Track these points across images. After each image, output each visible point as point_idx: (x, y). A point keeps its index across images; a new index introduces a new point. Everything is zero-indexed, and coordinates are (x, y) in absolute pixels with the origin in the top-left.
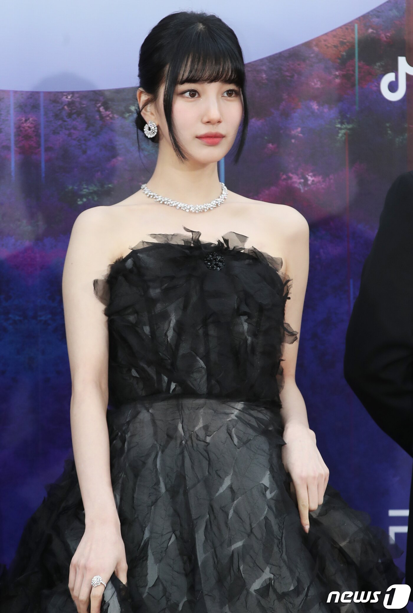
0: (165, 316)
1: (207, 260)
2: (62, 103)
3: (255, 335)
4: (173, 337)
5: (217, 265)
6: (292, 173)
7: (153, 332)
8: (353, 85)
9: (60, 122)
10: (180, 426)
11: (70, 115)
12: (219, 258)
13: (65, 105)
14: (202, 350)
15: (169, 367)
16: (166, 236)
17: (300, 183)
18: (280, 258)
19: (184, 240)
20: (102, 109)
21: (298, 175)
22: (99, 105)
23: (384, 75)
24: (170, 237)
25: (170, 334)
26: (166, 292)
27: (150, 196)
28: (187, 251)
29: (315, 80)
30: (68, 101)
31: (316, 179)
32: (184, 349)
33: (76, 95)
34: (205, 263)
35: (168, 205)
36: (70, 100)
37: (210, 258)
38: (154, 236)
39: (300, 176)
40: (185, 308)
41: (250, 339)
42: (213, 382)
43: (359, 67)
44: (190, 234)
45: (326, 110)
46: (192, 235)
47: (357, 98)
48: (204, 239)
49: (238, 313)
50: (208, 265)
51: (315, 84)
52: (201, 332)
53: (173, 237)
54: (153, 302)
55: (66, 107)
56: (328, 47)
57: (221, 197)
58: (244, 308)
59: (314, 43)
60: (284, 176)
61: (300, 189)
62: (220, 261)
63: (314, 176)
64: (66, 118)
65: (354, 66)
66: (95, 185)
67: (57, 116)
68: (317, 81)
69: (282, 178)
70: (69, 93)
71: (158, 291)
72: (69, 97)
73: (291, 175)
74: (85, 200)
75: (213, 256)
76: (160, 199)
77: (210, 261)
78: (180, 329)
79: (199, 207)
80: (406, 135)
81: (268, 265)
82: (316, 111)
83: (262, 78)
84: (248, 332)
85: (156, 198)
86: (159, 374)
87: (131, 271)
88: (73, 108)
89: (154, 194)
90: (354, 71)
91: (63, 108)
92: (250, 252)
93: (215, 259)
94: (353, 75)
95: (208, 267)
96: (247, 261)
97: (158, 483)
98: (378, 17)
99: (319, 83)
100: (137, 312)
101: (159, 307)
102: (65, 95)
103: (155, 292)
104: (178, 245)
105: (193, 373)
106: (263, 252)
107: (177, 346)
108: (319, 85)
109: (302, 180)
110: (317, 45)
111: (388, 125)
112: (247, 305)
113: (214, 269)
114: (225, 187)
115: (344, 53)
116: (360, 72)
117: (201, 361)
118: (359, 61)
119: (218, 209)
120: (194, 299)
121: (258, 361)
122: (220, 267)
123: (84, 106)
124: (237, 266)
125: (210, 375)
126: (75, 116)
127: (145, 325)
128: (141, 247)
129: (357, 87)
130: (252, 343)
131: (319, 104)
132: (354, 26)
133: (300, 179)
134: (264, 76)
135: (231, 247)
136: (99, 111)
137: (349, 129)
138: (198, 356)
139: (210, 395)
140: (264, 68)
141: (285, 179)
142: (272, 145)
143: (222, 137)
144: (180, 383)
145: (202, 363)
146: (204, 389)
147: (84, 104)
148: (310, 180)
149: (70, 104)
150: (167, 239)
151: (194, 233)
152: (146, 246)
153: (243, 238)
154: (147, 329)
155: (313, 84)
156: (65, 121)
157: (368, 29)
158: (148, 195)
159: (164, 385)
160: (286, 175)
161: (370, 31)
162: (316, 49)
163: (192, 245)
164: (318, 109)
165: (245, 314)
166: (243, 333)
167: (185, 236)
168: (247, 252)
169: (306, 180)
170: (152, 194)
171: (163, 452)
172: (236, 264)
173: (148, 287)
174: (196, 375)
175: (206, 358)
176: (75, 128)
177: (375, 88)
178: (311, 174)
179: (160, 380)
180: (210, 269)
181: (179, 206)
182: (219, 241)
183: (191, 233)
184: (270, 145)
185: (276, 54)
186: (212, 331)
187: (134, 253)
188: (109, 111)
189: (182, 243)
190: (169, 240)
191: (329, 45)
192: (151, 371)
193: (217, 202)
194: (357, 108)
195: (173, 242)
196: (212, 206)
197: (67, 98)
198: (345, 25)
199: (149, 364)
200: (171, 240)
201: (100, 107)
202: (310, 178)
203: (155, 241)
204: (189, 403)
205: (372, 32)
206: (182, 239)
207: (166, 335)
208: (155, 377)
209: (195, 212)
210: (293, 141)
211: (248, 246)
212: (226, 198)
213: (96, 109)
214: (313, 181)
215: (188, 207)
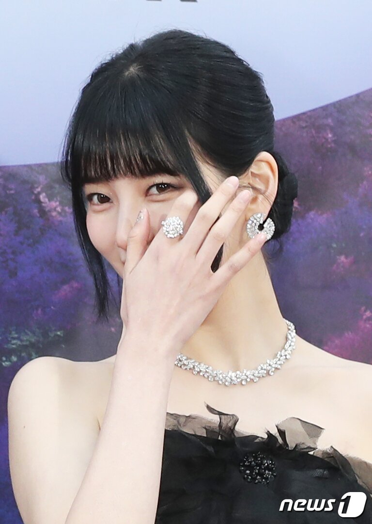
1: (244, 466)
5: (262, 475)
12: (266, 463)
16: (176, 417)
19: (206, 429)
24: (182, 420)
28: (210, 449)
34: (240, 471)
37: (251, 462)
44: (216, 419)
46: (219, 419)
48: (244, 428)
50: (247, 474)
53: (189, 420)
62: (268, 468)
66: (34, 333)
74: (14, 359)
75: (256, 458)
77: (250, 467)
79: (232, 376)
83: (326, 139)
92: (325, 456)
93: (260, 465)
95: (245, 479)
96: (319, 472)
104: (195, 436)
106: (350, 458)
113: (257, 481)
119: (268, 379)
122: (267, 479)
124: (298, 480)
134: (330, 135)
135: (291, 445)
140: (330, 121)
142: (346, 257)
150: (178, 422)
151: (223, 417)
153: (315, 430)
163: (220, 438)
167: (210, 422)
168: (319, 455)
172: (296, 475)
180: (249, 482)
181: (197, 369)
182: (270, 435)
183: (218, 416)
184: (343, 258)
189: (203, 433)
190: (180, 425)
193: (269, 367)
195: (187, 430)
196: (258, 375)
200: (184, 426)
206: (204, 426)
209: (224, 385)
211: (323, 445)
215: (214, 373)
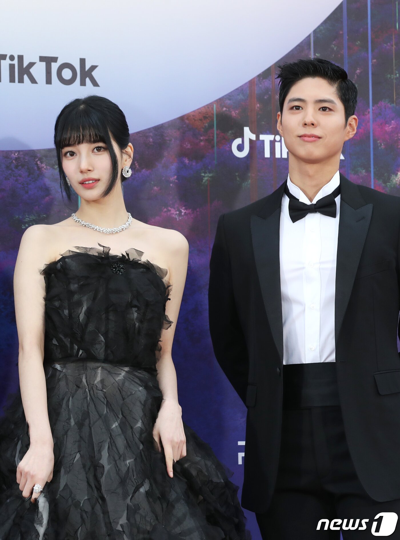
0: (79, 304)
1: (113, 267)
2: (11, 159)
3: (141, 322)
4: (83, 319)
5: (119, 271)
6: (171, 208)
7: (70, 314)
8: (213, 147)
9: (10, 171)
10: (84, 380)
11: (17, 167)
12: (121, 266)
13: (14, 160)
14: (103, 329)
15: (79, 339)
16: (86, 248)
17: (176, 214)
18: (166, 269)
19: (98, 253)
20: (38, 162)
21: (174, 209)
22: (37, 159)
23: (234, 139)
24: (88, 250)
25: (82, 317)
26: (81, 287)
27: (76, 221)
28: (99, 260)
29: (187, 143)
30: (16, 157)
31: (187, 212)
32: (91, 327)
33: (21, 153)
34: (111, 269)
35: (89, 227)
36: (17, 156)
37: (115, 266)
38: (78, 248)
39: (176, 209)
40: (94, 299)
41: (137, 324)
42: (109, 352)
43: (217, 134)
44: (102, 248)
45: (194, 164)
46: (103, 249)
47: (216, 155)
48: (112, 252)
49: (131, 305)
50: (114, 270)
51: (186, 146)
52: (104, 316)
53: (91, 249)
54: (72, 293)
55: (14, 161)
56: (195, 120)
57: (126, 224)
58: (135, 302)
59: (186, 117)
60: (165, 210)
61: (176, 219)
62: (122, 268)
63: (186, 209)
64: (14, 169)
65: (214, 134)
66: (34, 215)
67: (8, 168)
68: (188, 144)
69: (164, 211)
70: (16, 151)
71: (76, 286)
72: (16, 154)
73: (170, 209)
75: (117, 264)
76: (83, 224)
77: (115, 268)
78: (89, 313)
79: (109, 230)
80: (250, 181)
81: (157, 273)
82: (187, 164)
83: (150, 141)
84: (136, 319)
85: (80, 223)
86: (72, 343)
87: (59, 271)
88: (19, 161)
89: (80, 220)
90: (213, 137)
91: (12, 162)
92: (145, 264)
93: (119, 267)
94: (213, 140)
95: (113, 272)
96: (142, 270)
97: (69, 419)
98: (230, 100)
99: (189, 145)
100: (60, 300)
101: (76, 297)
102: (13, 153)
103: (74, 287)
104: (94, 255)
105: (95, 344)
106: (154, 264)
107: (86, 325)
108: (189, 146)
109: (178, 212)
110: (187, 119)
111: (237, 174)
112: (138, 300)
113: (118, 273)
114: (131, 216)
115: (207, 125)
116: (217, 138)
117: (102, 337)
118: (217, 129)
119: (123, 232)
120: (101, 294)
121: (143, 341)
122: (121, 272)
123: (27, 160)
124: (134, 273)
125: (107, 346)
126: (20, 167)
127: (66, 309)
128: (68, 255)
129: (215, 148)
130: (139, 326)
131: (189, 159)
132: (213, 106)
133: (176, 211)
134: (151, 140)
135: (131, 259)
136: (37, 164)
137: (210, 177)
138: (99, 333)
139: (106, 360)
140: (151, 134)
141: (165, 212)
142: (157, 187)
143: (98, 180)
144: (86, 350)
145: (102, 338)
146: (102, 356)
147: (26, 159)
148: (183, 212)
149: (16, 159)
150: (86, 250)
151: (105, 248)
152: (71, 254)
153: (141, 253)
154: (66, 312)
155: (185, 146)
156: (14, 171)
157: (223, 108)
158: (75, 221)
159: (75, 351)
160: (167, 209)
161: (224, 109)
162: (187, 121)
163: (103, 256)
164: (188, 163)
165: (135, 306)
166: (133, 320)
167: (99, 250)
168: (142, 263)
169: (181, 212)
170: (78, 220)
171: (72, 397)
172: (133, 271)
173: (69, 283)
174: (97, 346)
175: (105, 335)
176: (20, 176)
177: (228, 149)
178: (184, 208)
179: (72, 348)
180: (114, 274)
181: (95, 228)
182: (123, 255)
183: (103, 248)
184: (155, 188)
185: (159, 125)
186: (112, 317)
187: (63, 259)
188: (44, 164)
189: (97, 254)
190: (87, 251)
191: (196, 119)
192: (67, 342)
193: (123, 228)
194: (215, 162)
195: (90, 253)
196: (119, 230)
197: (15, 155)
198: (207, 105)
199: (66, 336)
200: (89, 252)
201: (37, 161)
202: (183, 211)
203: (78, 251)
204: (91, 365)
205: (226, 110)
206: (97, 251)
207: (79, 317)
208: (69, 345)
209: (106, 234)
210: (171, 185)
211: (144, 259)
212: (130, 224)
213: (35, 162)
214: (185, 213)
215: (102, 230)
